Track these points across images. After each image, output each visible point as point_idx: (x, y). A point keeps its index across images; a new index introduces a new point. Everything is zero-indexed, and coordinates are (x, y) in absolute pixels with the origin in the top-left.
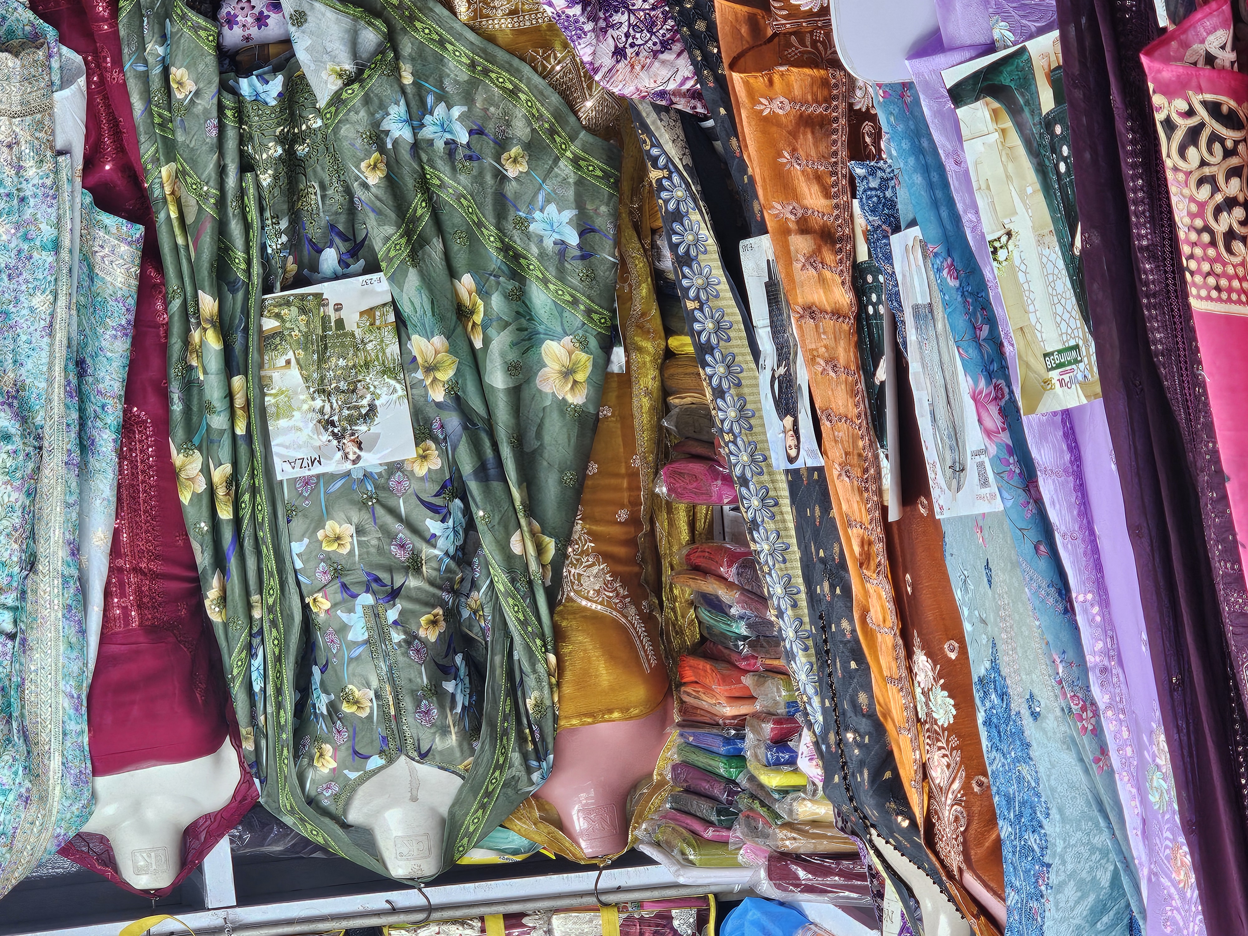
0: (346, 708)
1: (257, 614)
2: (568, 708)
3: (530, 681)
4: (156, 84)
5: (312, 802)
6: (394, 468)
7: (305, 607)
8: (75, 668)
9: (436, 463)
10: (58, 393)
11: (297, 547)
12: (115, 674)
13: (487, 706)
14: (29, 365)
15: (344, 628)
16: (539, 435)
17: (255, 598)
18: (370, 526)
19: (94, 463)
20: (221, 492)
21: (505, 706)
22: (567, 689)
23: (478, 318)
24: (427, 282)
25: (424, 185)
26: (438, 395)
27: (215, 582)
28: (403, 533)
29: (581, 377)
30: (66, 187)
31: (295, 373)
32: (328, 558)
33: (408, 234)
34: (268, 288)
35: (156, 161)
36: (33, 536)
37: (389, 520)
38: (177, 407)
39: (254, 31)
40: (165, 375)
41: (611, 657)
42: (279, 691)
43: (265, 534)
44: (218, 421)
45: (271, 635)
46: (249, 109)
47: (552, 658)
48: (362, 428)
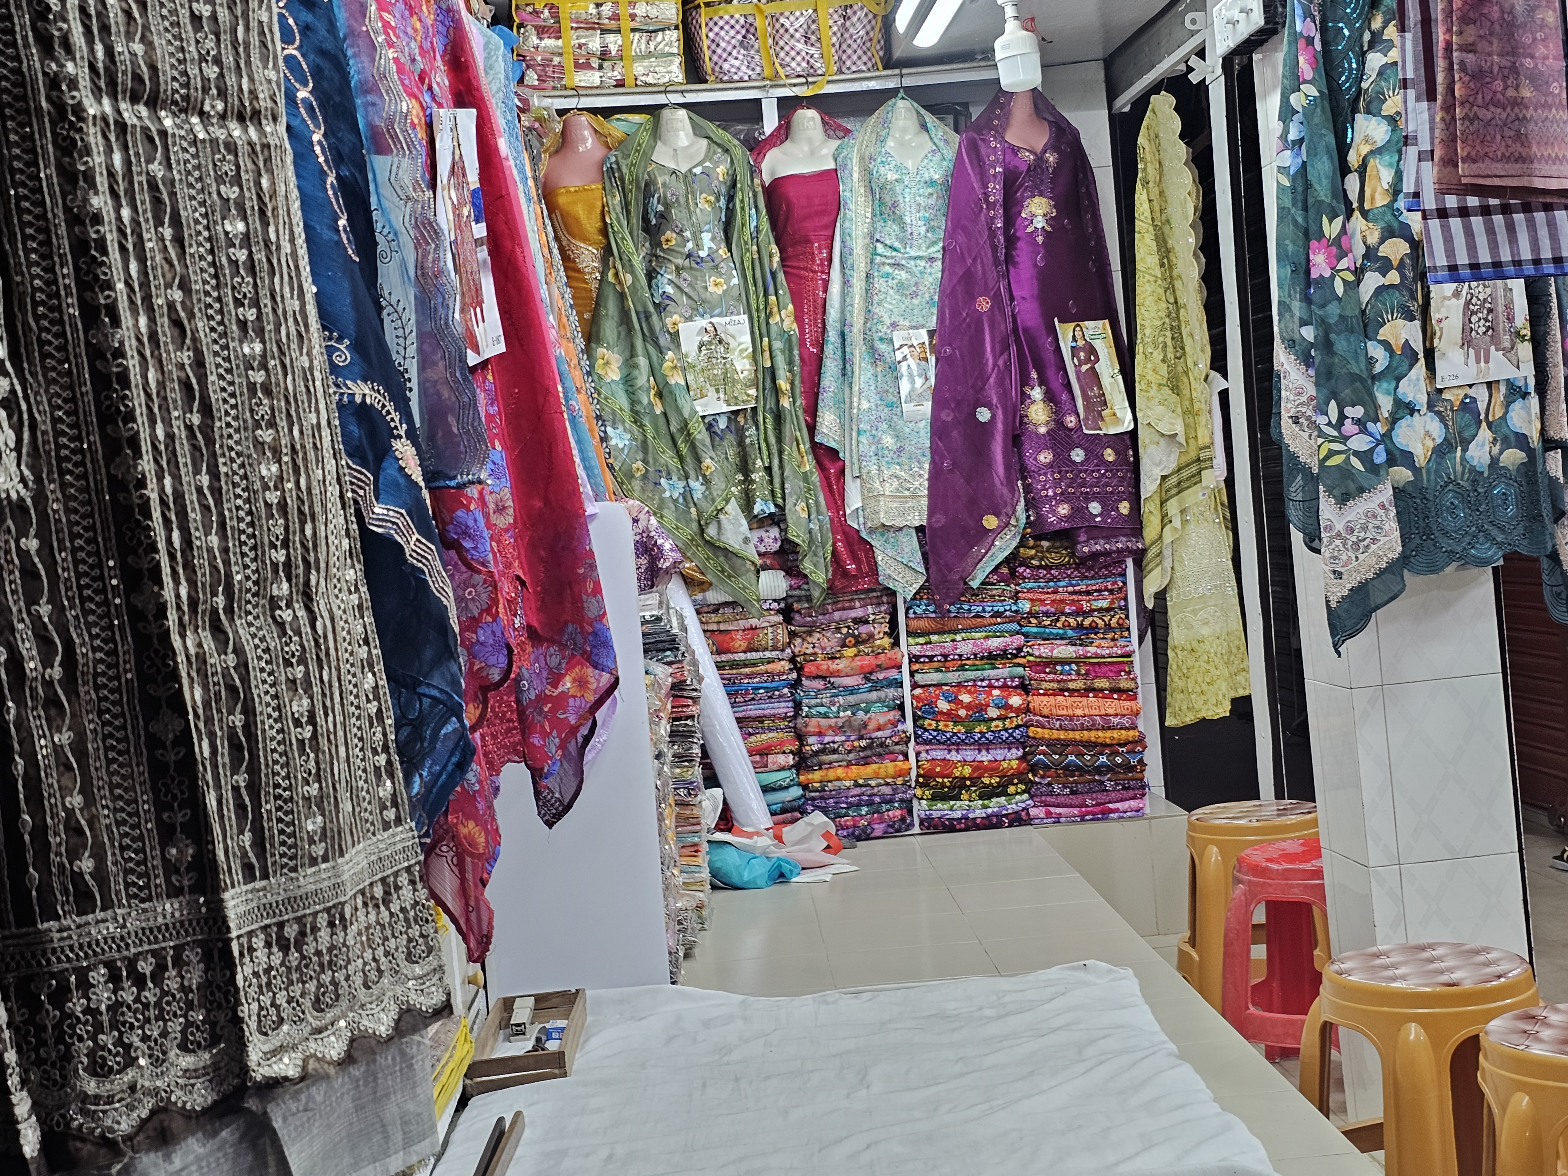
0: (712, 199)
1: (755, 248)
2: (599, 193)
3: (619, 209)
4: (813, 510)
5: (727, 151)
6: (689, 319)
7: (730, 250)
8: (847, 224)
9: (669, 321)
10: (857, 361)
11: (735, 281)
12: (826, 220)
13: (641, 197)
14: (869, 375)
15: (713, 239)
16: (619, 334)
17: (756, 256)
18: (701, 290)
19: (838, 325)
20: (775, 309)
21: (632, 197)
22: (599, 204)
23: (653, 392)
24: (679, 410)
25: (681, 458)
26: (670, 355)
27: (775, 265)
28: (684, 285)
29: (600, 362)
30: (855, 461)
31: (739, 368)
32: (720, 275)
33: (689, 434)
34: (754, 409)
35: (812, 473)
36: (867, 291)
37: (692, 294)
38: (796, 352)
39: (764, 535)
40: (802, 367)
41: (577, 220)
42: (743, 209)
43: (752, 288)
44: (778, 345)
45: (747, 237)
46: (769, 497)
47: (608, 220)
48: (706, 338)
